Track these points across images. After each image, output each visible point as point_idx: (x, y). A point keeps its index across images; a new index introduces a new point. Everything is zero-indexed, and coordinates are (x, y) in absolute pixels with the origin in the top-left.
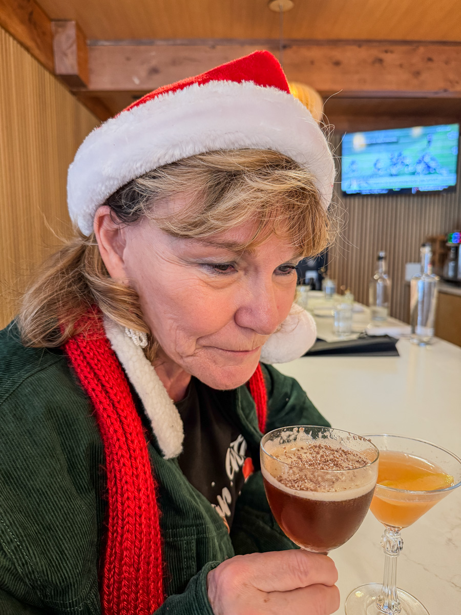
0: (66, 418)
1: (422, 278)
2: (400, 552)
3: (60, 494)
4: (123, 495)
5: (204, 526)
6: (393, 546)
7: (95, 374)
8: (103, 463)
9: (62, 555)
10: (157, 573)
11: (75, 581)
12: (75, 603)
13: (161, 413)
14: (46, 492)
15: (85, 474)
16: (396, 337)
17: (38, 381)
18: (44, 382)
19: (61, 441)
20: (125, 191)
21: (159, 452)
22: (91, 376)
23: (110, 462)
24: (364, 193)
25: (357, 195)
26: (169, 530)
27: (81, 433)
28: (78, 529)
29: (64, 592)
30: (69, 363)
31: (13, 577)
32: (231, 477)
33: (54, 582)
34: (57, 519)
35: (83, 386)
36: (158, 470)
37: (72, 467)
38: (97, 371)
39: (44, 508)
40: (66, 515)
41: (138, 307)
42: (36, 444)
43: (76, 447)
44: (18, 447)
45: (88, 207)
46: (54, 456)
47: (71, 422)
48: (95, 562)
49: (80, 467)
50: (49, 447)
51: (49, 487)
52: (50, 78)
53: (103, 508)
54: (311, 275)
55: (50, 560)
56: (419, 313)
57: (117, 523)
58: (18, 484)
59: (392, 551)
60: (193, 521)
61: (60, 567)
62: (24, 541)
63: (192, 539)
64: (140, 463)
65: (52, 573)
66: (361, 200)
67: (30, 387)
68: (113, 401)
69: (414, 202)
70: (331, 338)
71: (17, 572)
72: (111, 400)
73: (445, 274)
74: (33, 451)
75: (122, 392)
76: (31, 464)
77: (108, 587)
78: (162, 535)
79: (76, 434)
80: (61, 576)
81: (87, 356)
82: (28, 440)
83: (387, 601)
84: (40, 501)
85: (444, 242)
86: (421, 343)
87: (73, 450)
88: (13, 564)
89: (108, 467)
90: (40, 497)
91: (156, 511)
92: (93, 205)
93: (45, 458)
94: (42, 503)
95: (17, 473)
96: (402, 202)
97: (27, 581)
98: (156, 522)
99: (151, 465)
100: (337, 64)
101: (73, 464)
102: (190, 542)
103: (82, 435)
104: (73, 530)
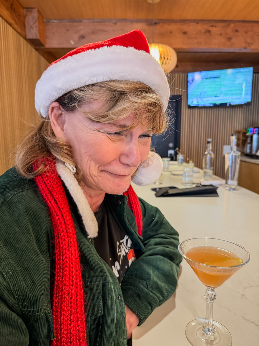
0: (35, 216)
1: (231, 153)
2: (215, 301)
3: (32, 252)
4: (63, 256)
5: (106, 277)
6: (211, 298)
7: (51, 194)
9: (33, 283)
11: (40, 297)
12: (40, 310)
13: (87, 213)
14: (25, 250)
16: (217, 186)
17: (21, 196)
18: (25, 197)
19: (33, 227)
20: (66, 96)
22: (49, 195)
23: (57, 239)
24: (200, 106)
25: (197, 107)
26: (87, 279)
29: (34, 303)
31: (8, 292)
34: (31, 265)
37: (38, 241)
38: (52, 192)
39: (24, 258)
40: (35, 263)
41: (71, 152)
42: (20, 227)
43: (40, 230)
44: (11, 228)
45: (47, 103)
47: (38, 218)
49: (42, 241)
50: (27, 228)
51: (27, 249)
52: (23, 41)
54: (171, 152)
55: (27, 285)
56: (230, 173)
57: (60, 271)
59: (211, 301)
60: (100, 274)
62: (15, 273)
63: (100, 284)
64: (72, 240)
66: (199, 110)
67: (17, 199)
68: (60, 208)
69: (228, 111)
70: (181, 187)
71: (10, 289)
73: (245, 152)
74: (18, 230)
75: (64, 204)
76: (17, 236)
79: (40, 224)
80: (33, 294)
81: (48, 185)
82: (16, 225)
83: (207, 328)
84: (22, 255)
85: (245, 134)
86: (231, 189)
87: (38, 232)
88: (9, 284)
90: (22, 253)
92: (50, 102)
93: (24, 234)
95: (10, 241)
96: (221, 111)
100: (185, 33)
101: (39, 239)
103: (43, 224)
104: (39, 271)
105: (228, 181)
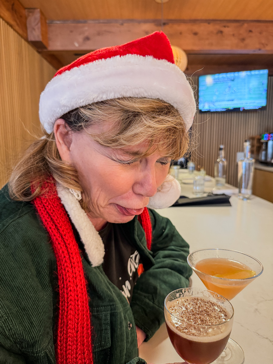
0: (34, 245)
3: (30, 289)
4: (68, 289)
5: (115, 306)
7: (51, 219)
8: (56, 270)
10: (88, 333)
11: (39, 339)
12: (39, 351)
13: (90, 240)
14: (22, 288)
15: (46, 277)
16: (230, 195)
17: (17, 224)
18: (21, 224)
19: (32, 258)
20: (72, 113)
21: (89, 263)
22: (49, 220)
23: (60, 270)
24: (212, 111)
25: (208, 112)
26: (95, 308)
27: (43, 253)
28: (41, 309)
29: (33, 345)
30: (36, 212)
31: (3, 337)
32: (131, 275)
33: (27, 340)
34: (29, 304)
35: (44, 225)
36: (88, 274)
37: (39, 274)
38: (52, 217)
39: (21, 297)
40: (34, 301)
41: (77, 177)
42: (17, 261)
43: (41, 262)
44: (6, 263)
45: (51, 119)
46: (27, 268)
47: (37, 248)
48: (52, 327)
49: (43, 273)
50: (24, 262)
51: (24, 286)
52: (25, 44)
53: (56, 296)
55: (25, 327)
57: (65, 305)
58: (6, 284)
60: (109, 303)
61: (31, 331)
62: (10, 316)
63: (108, 313)
64: (77, 270)
65: (26, 335)
66: (210, 115)
67: (13, 228)
68: (62, 234)
69: (242, 116)
70: (191, 196)
71: (5, 334)
72: (61, 234)
73: (260, 158)
74: (15, 265)
75: (67, 229)
76: (13, 273)
77: (61, 342)
78: (90, 311)
79: (40, 254)
80: (31, 337)
81: (47, 208)
82: (12, 259)
84: (19, 293)
85: (259, 140)
87: (39, 264)
88: (4, 329)
89: (59, 273)
90: (19, 291)
91: (86, 298)
92: (54, 118)
93: (21, 268)
94: (20, 295)
95: (5, 278)
96: (234, 116)
97: (12, 339)
98: (87, 304)
99: (84, 271)
100: (196, 34)
101: (39, 271)
102: (107, 315)
103: (44, 255)
104: (38, 310)
105: (241, 189)
